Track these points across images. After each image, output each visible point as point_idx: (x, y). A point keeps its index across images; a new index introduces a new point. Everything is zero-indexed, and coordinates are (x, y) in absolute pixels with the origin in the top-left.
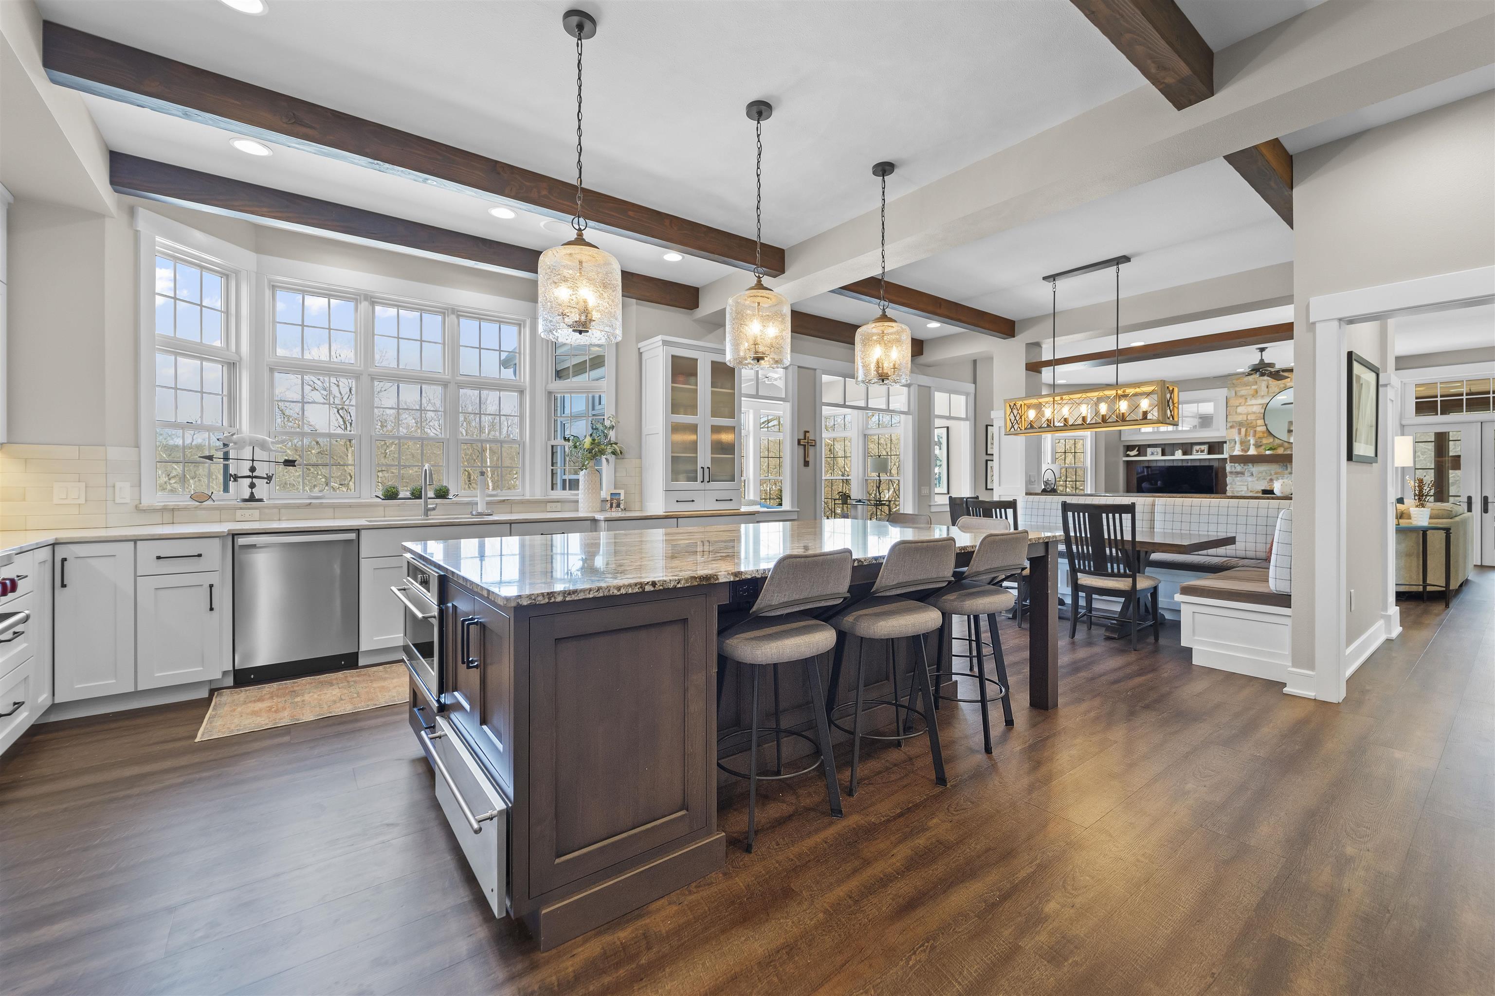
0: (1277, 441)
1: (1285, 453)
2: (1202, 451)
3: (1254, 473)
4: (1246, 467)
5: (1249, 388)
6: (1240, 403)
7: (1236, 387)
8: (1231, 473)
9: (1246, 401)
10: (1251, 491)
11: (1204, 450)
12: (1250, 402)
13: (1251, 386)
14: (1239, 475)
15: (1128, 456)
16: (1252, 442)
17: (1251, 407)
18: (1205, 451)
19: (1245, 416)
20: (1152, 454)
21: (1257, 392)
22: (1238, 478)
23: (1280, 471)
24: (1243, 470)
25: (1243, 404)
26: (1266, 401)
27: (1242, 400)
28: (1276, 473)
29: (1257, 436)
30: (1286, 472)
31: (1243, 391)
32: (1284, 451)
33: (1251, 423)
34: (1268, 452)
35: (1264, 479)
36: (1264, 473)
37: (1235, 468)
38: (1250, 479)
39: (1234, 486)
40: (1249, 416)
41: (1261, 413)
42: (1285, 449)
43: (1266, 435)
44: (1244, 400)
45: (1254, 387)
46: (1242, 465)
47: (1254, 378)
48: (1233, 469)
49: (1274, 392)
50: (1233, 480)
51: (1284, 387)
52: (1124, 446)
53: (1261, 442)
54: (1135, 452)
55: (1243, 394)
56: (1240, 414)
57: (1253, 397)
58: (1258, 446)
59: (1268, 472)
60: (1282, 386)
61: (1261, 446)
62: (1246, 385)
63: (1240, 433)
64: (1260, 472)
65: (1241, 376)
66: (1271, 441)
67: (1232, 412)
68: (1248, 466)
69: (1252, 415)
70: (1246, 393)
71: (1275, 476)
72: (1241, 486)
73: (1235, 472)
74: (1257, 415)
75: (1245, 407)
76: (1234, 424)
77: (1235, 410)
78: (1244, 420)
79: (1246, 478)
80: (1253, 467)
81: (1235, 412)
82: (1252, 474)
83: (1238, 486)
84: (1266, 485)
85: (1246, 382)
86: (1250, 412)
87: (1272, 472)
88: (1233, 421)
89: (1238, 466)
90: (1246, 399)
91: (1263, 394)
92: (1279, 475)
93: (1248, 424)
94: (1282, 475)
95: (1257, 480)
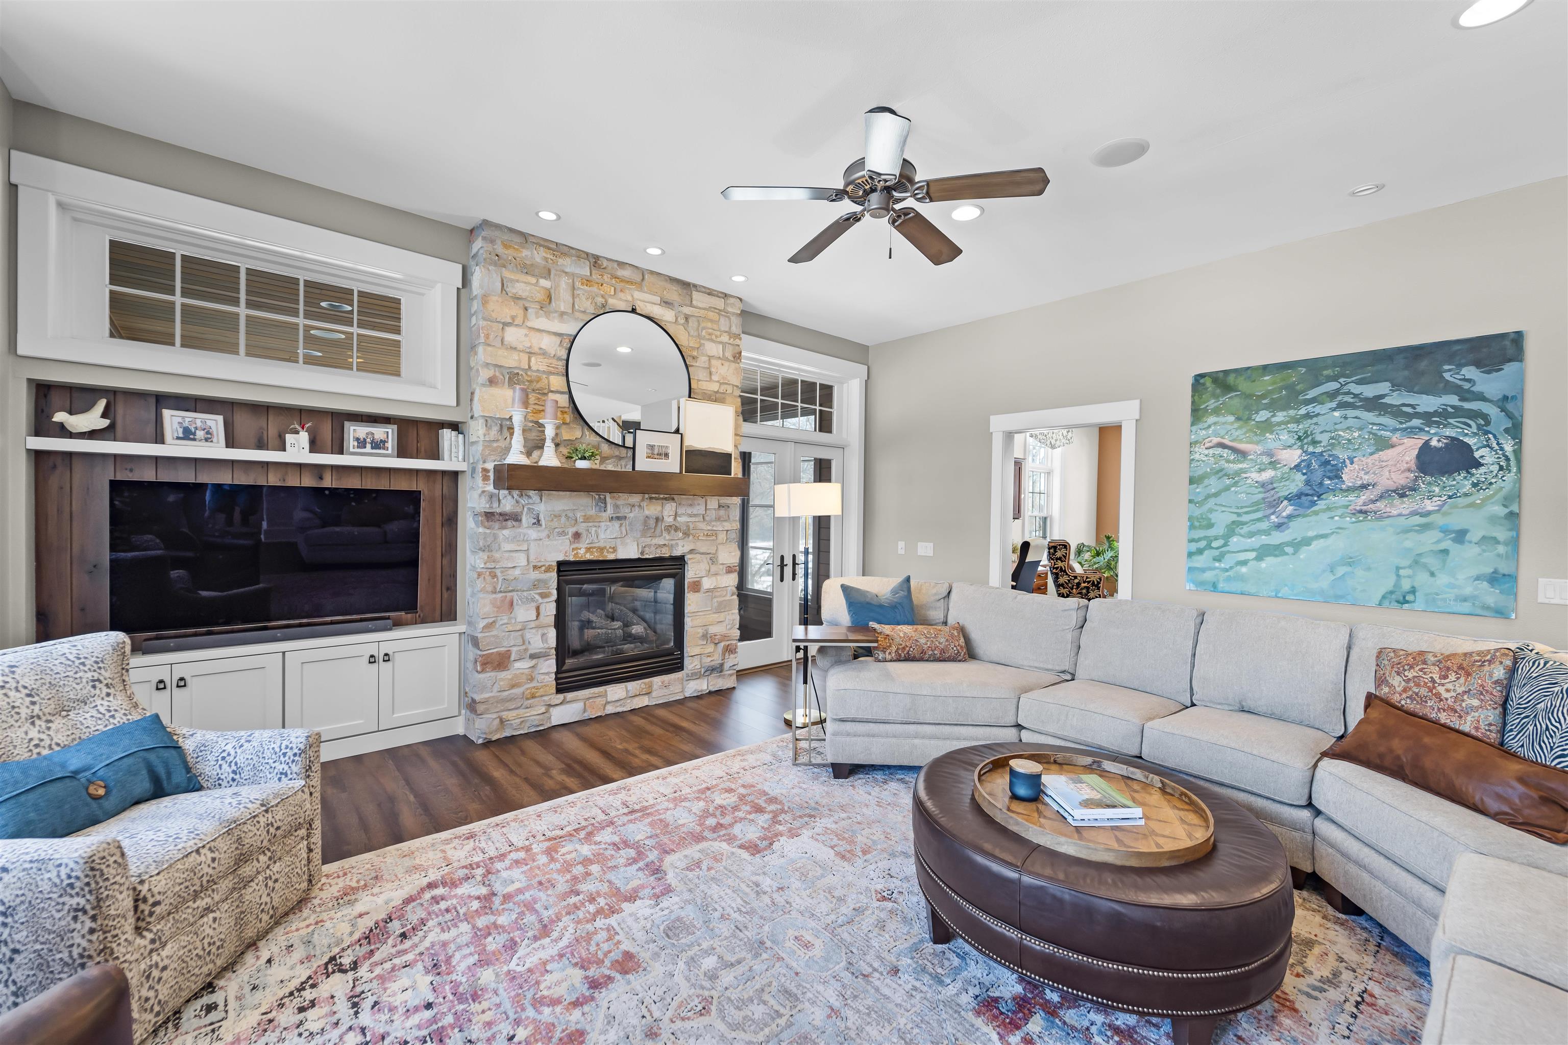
0: (591, 438)
1: (602, 468)
2: (378, 445)
3: (542, 517)
4: (525, 500)
5: (532, 280)
6: (512, 318)
7: (504, 266)
8: (470, 513)
9: (526, 317)
10: (535, 567)
11: (384, 442)
12: (537, 322)
13: (535, 277)
14: (509, 523)
16: (547, 431)
17: (538, 334)
18: (389, 445)
19: (523, 357)
20: (188, 435)
21: (549, 299)
22: (506, 532)
23: (593, 512)
24: (519, 510)
25: (518, 321)
26: (570, 328)
27: (517, 311)
28: (587, 519)
30: (604, 514)
31: (523, 286)
32: (601, 462)
33: (539, 380)
34: (581, 464)
35: (563, 533)
36: (563, 519)
37: (499, 501)
38: (533, 534)
39: (497, 555)
40: (533, 359)
41: (559, 359)
42: (604, 459)
43: (567, 418)
44: (522, 312)
45: (544, 283)
46: (516, 493)
47: (546, 259)
48: (495, 505)
49: (585, 314)
50: (495, 537)
51: (604, 306)
53: (561, 434)
54: (93, 419)
55: (520, 293)
56: (514, 348)
57: (540, 308)
58: (558, 444)
59: (571, 515)
60: (600, 300)
62: (527, 269)
63: (525, 402)
64: (555, 516)
65: (518, 239)
66: (578, 434)
67: (491, 337)
68: (529, 497)
69: (540, 358)
70: (527, 294)
71: (584, 524)
72: (514, 554)
73: (501, 514)
74: (550, 361)
75: (524, 331)
76: (497, 374)
77: (500, 334)
78: (523, 370)
79: (525, 531)
80: (539, 500)
81: (499, 339)
82: (539, 521)
83: (507, 555)
84: (567, 548)
85: (528, 262)
86: (536, 350)
87: (578, 515)
88: (496, 366)
89: (509, 497)
90: (526, 309)
91: (562, 309)
92: (590, 524)
93: (530, 382)
94: (597, 524)
95: (549, 537)
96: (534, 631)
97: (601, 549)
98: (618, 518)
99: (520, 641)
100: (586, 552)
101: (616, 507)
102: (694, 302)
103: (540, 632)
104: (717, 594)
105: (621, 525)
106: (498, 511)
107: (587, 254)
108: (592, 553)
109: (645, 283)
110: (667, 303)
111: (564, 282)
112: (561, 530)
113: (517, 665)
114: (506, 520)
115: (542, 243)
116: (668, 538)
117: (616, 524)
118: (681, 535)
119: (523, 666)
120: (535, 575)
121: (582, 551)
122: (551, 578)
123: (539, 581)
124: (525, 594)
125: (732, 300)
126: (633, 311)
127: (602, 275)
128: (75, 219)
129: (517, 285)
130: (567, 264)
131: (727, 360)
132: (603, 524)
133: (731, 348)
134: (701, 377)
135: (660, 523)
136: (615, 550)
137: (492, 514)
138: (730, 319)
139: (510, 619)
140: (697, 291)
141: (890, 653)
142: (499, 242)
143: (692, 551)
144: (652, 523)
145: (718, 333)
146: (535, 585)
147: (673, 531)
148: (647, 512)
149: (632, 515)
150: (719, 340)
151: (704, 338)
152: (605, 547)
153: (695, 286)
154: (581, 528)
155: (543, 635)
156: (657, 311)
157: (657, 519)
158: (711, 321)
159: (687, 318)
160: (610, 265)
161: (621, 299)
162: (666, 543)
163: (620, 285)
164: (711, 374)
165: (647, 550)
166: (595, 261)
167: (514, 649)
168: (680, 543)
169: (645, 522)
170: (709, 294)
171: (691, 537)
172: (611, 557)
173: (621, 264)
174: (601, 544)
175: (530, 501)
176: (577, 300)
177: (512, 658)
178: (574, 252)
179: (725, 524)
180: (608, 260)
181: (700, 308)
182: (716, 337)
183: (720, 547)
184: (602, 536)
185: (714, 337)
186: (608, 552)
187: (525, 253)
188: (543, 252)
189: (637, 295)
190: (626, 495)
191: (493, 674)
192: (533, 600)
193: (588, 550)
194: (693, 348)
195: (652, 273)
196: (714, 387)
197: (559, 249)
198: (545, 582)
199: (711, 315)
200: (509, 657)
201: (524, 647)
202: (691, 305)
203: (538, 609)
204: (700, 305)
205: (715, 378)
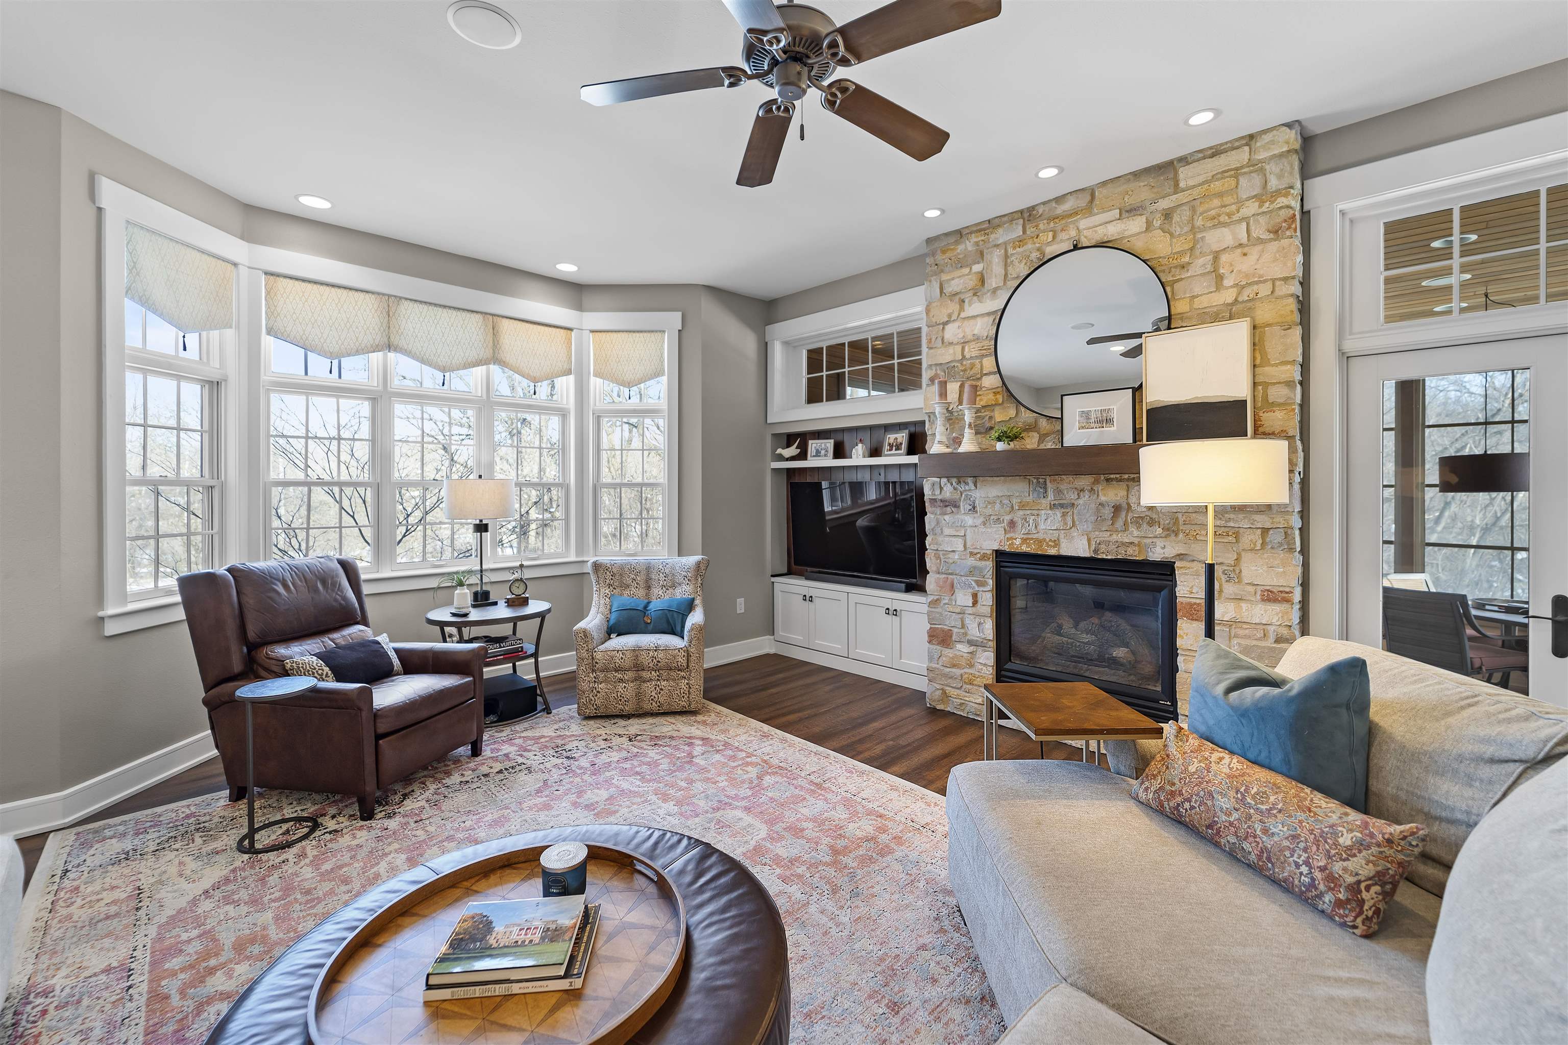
0: (1026, 414)
1: (1042, 447)
2: (898, 446)
3: (977, 504)
4: (962, 487)
5: (966, 271)
6: (950, 316)
7: (942, 271)
8: (933, 501)
9: (962, 309)
10: (972, 554)
11: (901, 444)
12: (971, 310)
13: (970, 266)
14: (948, 509)
15: (781, 458)
16: (968, 417)
17: (972, 322)
18: (903, 446)
19: (958, 348)
20: (818, 454)
21: (982, 281)
22: (947, 517)
23: (1029, 499)
24: (957, 496)
25: (954, 317)
26: (998, 303)
27: (953, 307)
28: (1022, 506)
29: (982, 401)
30: (1043, 501)
31: (959, 281)
32: (1041, 441)
33: (972, 366)
34: (1000, 446)
35: (998, 521)
36: (997, 506)
37: (941, 488)
38: (969, 520)
39: (940, 539)
40: (966, 349)
41: (988, 338)
42: (1042, 438)
43: (1000, 398)
44: (958, 306)
45: (977, 268)
46: (954, 481)
47: (977, 244)
48: (937, 492)
49: (1018, 277)
50: (938, 522)
51: (1038, 259)
52: (774, 435)
53: (991, 418)
54: (792, 450)
55: (957, 289)
56: (951, 344)
57: (975, 294)
58: (981, 430)
59: (1006, 501)
60: (1035, 255)
61: (991, 428)
62: (961, 263)
63: (943, 394)
64: (989, 503)
65: (952, 240)
66: (1012, 412)
67: (933, 340)
68: (967, 484)
69: (973, 345)
70: (961, 287)
71: (1021, 513)
72: (953, 539)
73: (941, 501)
74: (982, 344)
75: (956, 324)
76: (939, 372)
77: (940, 334)
78: (958, 361)
79: (963, 517)
80: (973, 487)
81: (940, 339)
82: (974, 507)
83: (947, 539)
84: (1002, 537)
85: (961, 256)
86: (970, 337)
87: (1014, 501)
88: (936, 365)
89: (949, 485)
90: (963, 301)
91: (994, 285)
92: (1029, 512)
93: (965, 371)
94: (1035, 512)
95: (984, 524)
96: (972, 617)
97: (1040, 542)
98: (1062, 506)
99: (959, 624)
100: (1022, 544)
101: (1058, 492)
102: (1182, 184)
103: (977, 620)
104: (1241, 632)
105: (1064, 515)
106: (940, 497)
107: (1022, 212)
108: (1029, 545)
109: (1097, 202)
110: (1131, 211)
111: (996, 258)
112: (996, 517)
113: (959, 646)
114: (946, 506)
115: (975, 229)
116: (1136, 533)
117: (1058, 512)
118: (1159, 531)
119: (963, 648)
120: (971, 562)
121: (1018, 542)
122: (986, 566)
123: (975, 568)
124: (963, 579)
125: (1267, 138)
126: (1076, 248)
127: (1037, 226)
128: (795, 347)
129: (953, 282)
130: (1002, 236)
131: (1260, 241)
132: (1043, 512)
133: (1262, 220)
134: (1197, 290)
135: (1123, 514)
136: (1057, 543)
137: (935, 500)
138: (1262, 171)
139: (950, 600)
140: (1188, 163)
141: (1146, 789)
142: (939, 252)
143: (1181, 556)
144: (1107, 512)
145: (1234, 207)
146: (972, 572)
147: (1145, 526)
148: (1103, 498)
149: (1081, 502)
150: (1235, 218)
151: (1204, 229)
152: (1044, 540)
153: (1184, 160)
154: (1018, 516)
155: (980, 624)
156: (1112, 231)
157: (1117, 509)
158: (1220, 195)
159: (1167, 215)
160: (1047, 208)
161: (1062, 241)
162: (1136, 541)
163: (1059, 225)
164: (1220, 278)
165: (1103, 547)
166: (1028, 215)
167: (955, 630)
168: (1160, 543)
169: (1098, 510)
170: (1213, 156)
171: (1181, 535)
172: (1052, 552)
173: (1059, 200)
174: (1041, 536)
175: (967, 488)
176: (1010, 269)
177: (954, 637)
178: (1006, 219)
179: (1257, 517)
180: (1044, 203)
181: (1194, 187)
182: (1229, 215)
183: (1246, 557)
184: (1042, 526)
185: (1222, 219)
186: (1048, 546)
187: (961, 248)
188: (974, 238)
189: (1083, 223)
190: (1071, 478)
191: (939, 647)
192: (970, 586)
193: (1024, 541)
194: (1181, 253)
195: (1104, 184)
196: (1228, 296)
197: (991, 225)
198: (981, 570)
199: (1217, 186)
200: (951, 637)
201: (962, 631)
202: (1177, 189)
203: (975, 596)
204: (1191, 183)
205: (1227, 282)
